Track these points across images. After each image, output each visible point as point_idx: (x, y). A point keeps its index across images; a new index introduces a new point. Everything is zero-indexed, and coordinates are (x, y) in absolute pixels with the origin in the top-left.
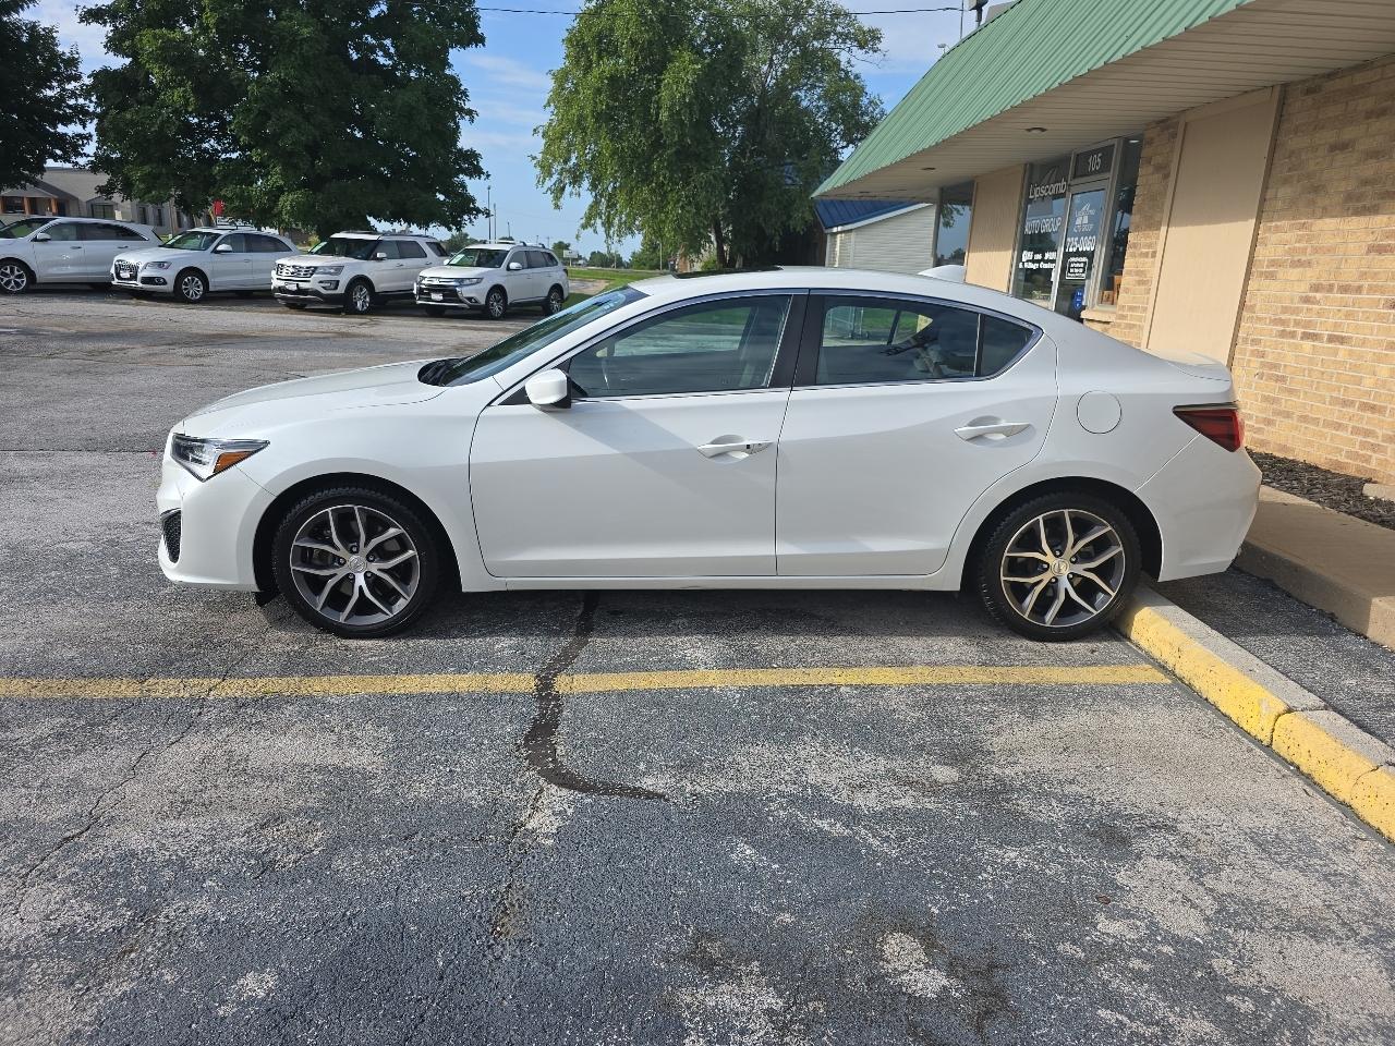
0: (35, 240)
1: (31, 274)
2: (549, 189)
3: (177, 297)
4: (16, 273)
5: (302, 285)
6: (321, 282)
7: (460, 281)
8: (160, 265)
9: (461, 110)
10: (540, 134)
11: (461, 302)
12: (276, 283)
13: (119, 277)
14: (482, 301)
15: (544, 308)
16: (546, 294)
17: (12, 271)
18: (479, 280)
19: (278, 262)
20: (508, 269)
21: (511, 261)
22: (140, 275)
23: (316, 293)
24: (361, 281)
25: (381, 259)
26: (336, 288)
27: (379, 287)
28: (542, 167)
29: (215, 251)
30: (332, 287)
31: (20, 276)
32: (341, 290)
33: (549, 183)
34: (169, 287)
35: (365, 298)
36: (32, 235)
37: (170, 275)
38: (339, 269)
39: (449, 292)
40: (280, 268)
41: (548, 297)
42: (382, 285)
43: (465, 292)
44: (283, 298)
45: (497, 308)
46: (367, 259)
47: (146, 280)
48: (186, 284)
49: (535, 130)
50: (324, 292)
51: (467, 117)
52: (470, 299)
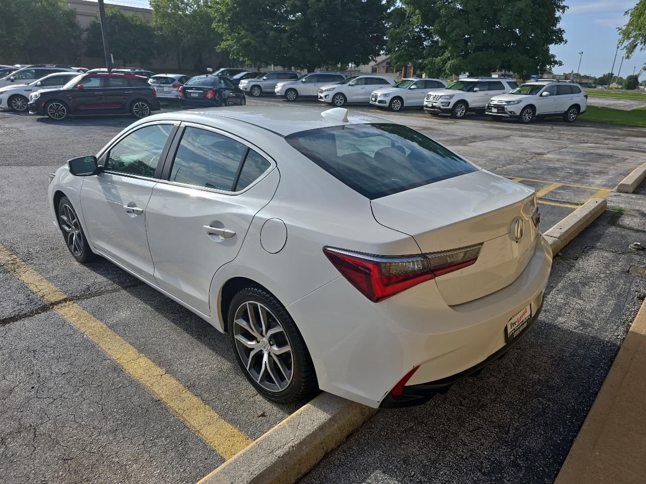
0: (350, 85)
1: (345, 99)
2: (625, 47)
3: (389, 109)
4: (341, 98)
5: (434, 104)
6: (442, 103)
7: (509, 102)
8: (386, 95)
9: (559, 7)
10: (629, 14)
11: (506, 113)
12: (425, 103)
13: (372, 101)
14: (518, 113)
15: (564, 117)
16: (566, 110)
17: (339, 98)
18: (519, 102)
19: (429, 93)
20: (541, 95)
21: (545, 91)
22: (378, 99)
23: (439, 108)
24: (463, 102)
25: (476, 91)
26: (448, 106)
27: (471, 105)
28: (624, 34)
29: (410, 89)
30: (447, 105)
31: (342, 100)
32: (450, 107)
33: (626, 43)
34: (387, 105)
35: (463, 110)
36: (348, 83)
37: (388, 100)
38: (451, 97)
39: (500, 108)
40: (429, 96)
41: (567, 112)
42: (473, 104)
43: (509, 108)
44: (427, 110)
45: (527, 117)
46: (468, 91)
47: (380, 102)
48: (394, 103)
49: (626, 12)
50: (442, 107)
51: (561, 11)
52: (511, 112)
